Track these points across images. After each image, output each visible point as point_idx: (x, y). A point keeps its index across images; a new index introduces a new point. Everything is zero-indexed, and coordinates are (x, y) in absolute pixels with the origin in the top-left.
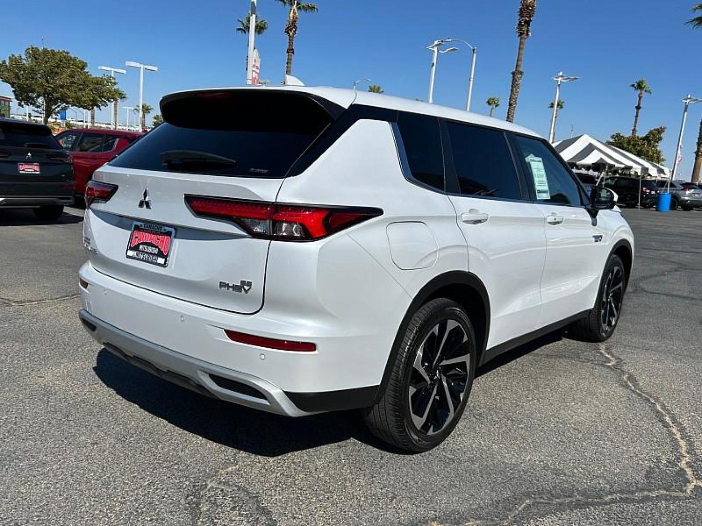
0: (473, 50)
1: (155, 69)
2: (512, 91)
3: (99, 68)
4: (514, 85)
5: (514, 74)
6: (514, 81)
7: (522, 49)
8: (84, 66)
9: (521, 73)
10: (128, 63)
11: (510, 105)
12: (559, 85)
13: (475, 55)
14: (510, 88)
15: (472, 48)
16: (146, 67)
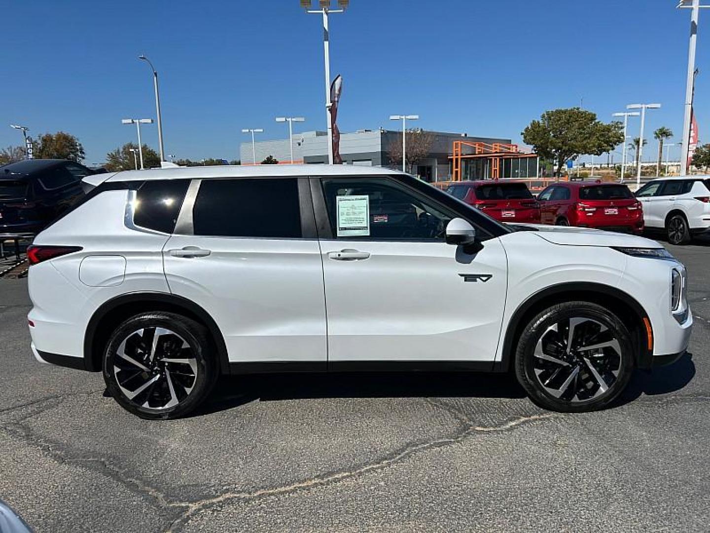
1: (658, 106)
3: (613, 115)
8: (593, 118)
10: (629, 107)
16: (647, 106)
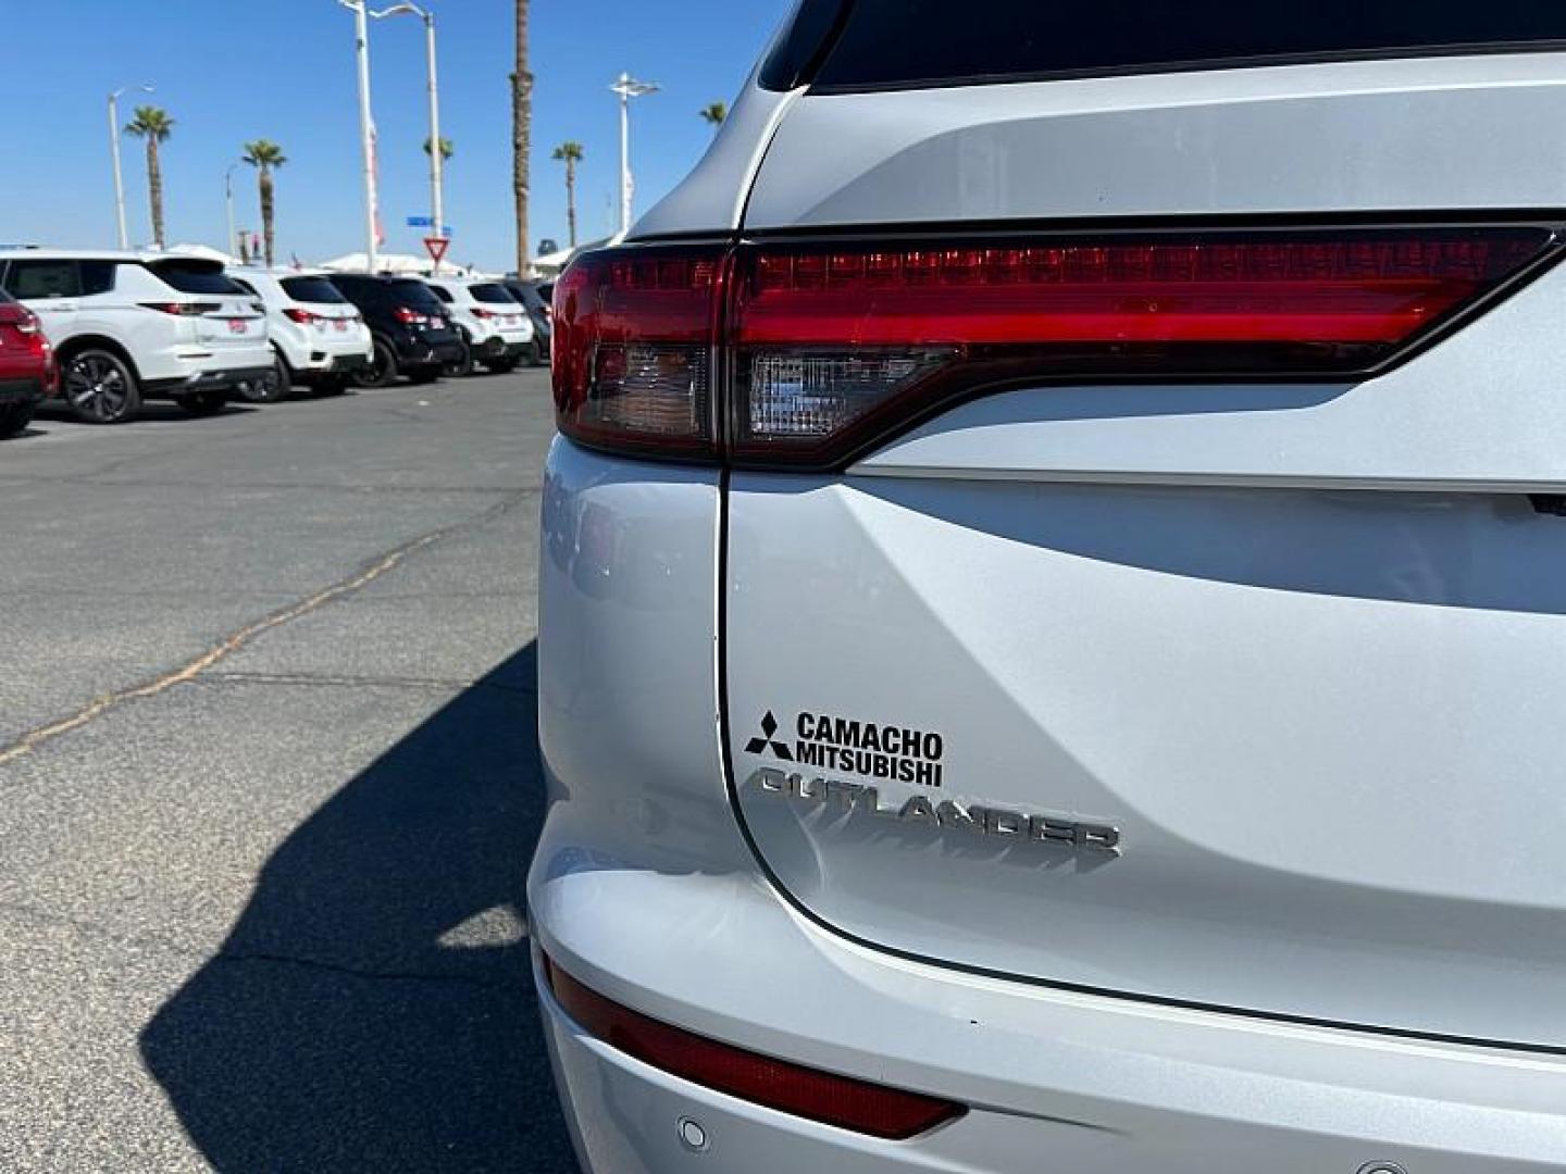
0: (426, 19)
2: (516, 115)
4: (519, 104)
5: (514, 79)
6: (517, 95)
7: (524, 24)
9: (530, 77)
11: (517, 147)
12: (625, 103)
13: (431, 31)
14: (512, 110)
15: (422, 14)
